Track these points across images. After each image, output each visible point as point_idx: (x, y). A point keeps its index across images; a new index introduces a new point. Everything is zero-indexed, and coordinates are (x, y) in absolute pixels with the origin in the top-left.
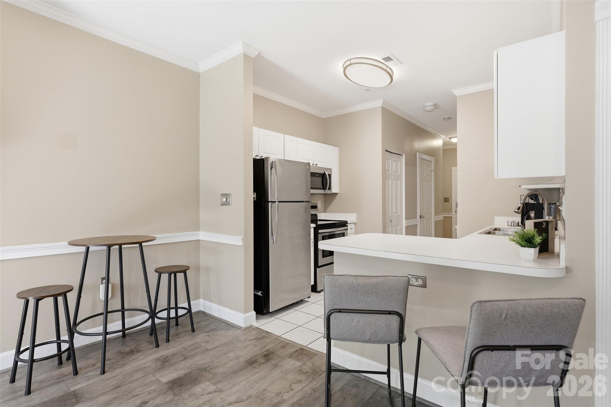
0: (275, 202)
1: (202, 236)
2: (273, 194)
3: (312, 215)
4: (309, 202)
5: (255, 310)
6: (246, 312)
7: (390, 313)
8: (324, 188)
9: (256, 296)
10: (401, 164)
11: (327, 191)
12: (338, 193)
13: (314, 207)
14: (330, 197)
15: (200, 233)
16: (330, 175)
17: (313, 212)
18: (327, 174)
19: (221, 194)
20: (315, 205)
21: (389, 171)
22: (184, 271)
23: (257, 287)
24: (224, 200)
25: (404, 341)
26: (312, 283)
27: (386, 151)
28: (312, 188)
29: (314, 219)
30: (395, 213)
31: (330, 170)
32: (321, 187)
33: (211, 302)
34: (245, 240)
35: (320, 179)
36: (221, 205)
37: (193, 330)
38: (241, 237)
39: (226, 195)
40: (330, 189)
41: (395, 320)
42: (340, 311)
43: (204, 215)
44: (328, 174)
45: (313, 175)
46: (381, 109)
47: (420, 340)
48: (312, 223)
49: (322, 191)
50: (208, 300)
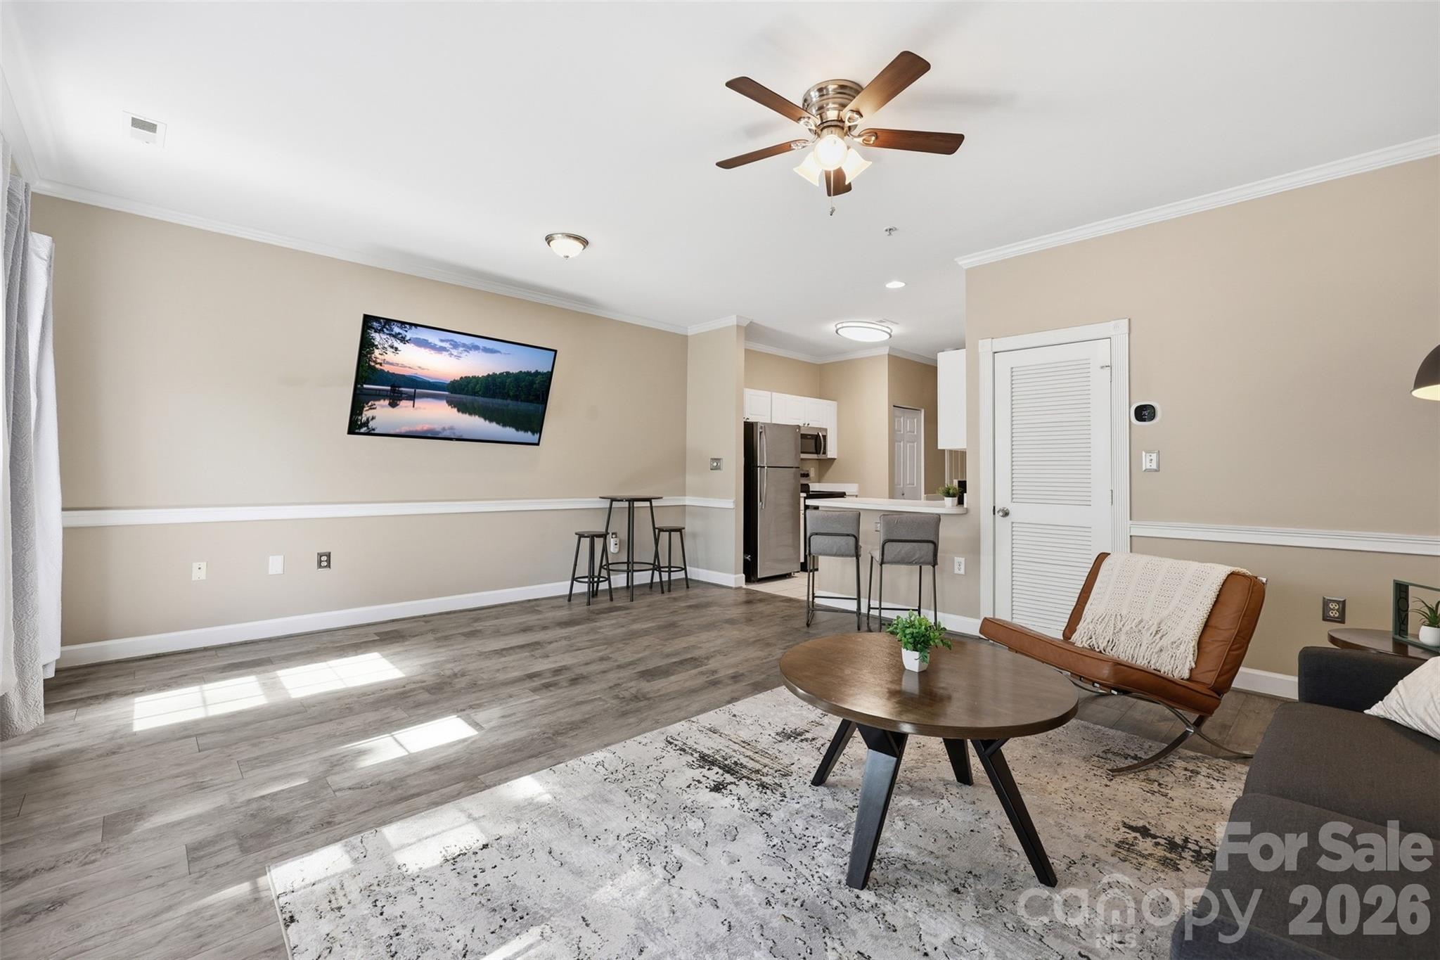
0: (764, 467)
1: (689, 501)
2: (763, 458)
3: (802, 485)
4: (799, 468)
5: (744, 573)
6: (736, 573)
7: (848, 535)
8: (817, 452)
9: (745, 561)
10: (919, 422)
11: (821, 456)
12: (835, 459)
13: (806, 475)
14: (826, 464)
15: (687, 497)
16: (825, 437)
17: (804, 481)
18: (821, 435)
19: (712, 459)
20: (806, 473)
21: (900, 431)
22: (680, 530)
23: (746, 552)
24: (715, 464)
25: (860, 556)
26: (802, 560)
27: (894, 406)
28: (802, 453)
29: (805, 488)
30: (909, 484)
31: (826, 430)
32: (814, 451)
33: (698, 567)
34: (736, 503)
35: (812, 442)
36: (711, 469)
37: (688, 587)
38: (732, 501)
39: (717, 460)
40: (824, 453)
41: (852, 540)
42: (817, 534)
43: (690, 479)
44: (823, 436)
45: (804, 436)
46: (887, 356)
47: (872, 558)
48: (802, 492)
49: (815, 456)
50: (694, 567)
